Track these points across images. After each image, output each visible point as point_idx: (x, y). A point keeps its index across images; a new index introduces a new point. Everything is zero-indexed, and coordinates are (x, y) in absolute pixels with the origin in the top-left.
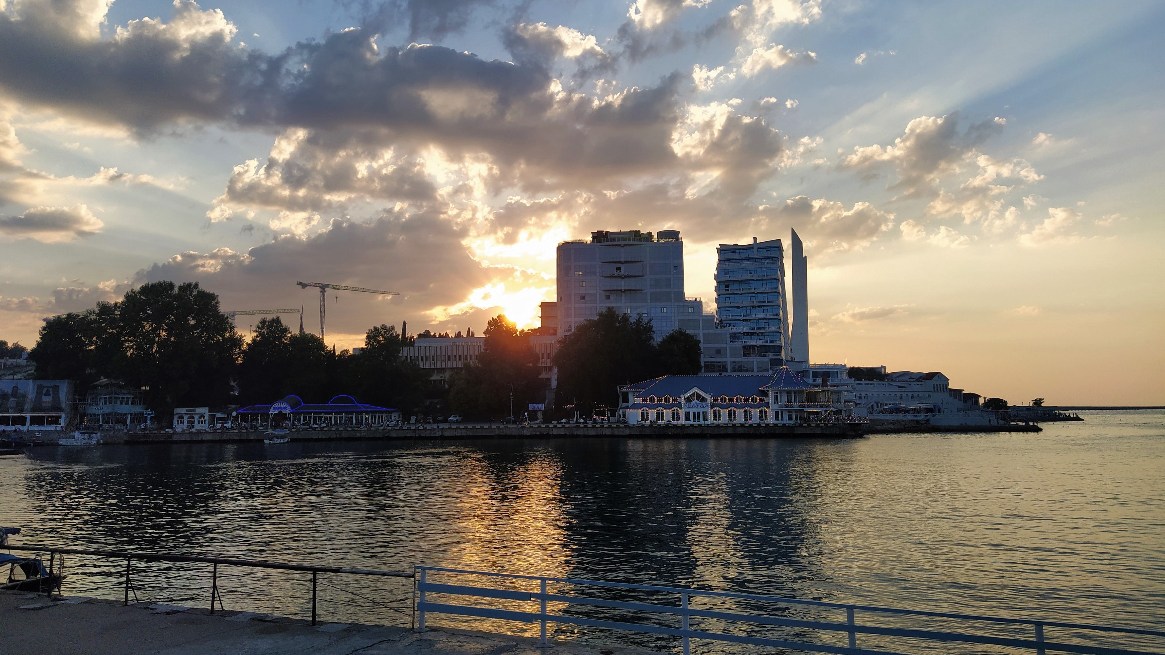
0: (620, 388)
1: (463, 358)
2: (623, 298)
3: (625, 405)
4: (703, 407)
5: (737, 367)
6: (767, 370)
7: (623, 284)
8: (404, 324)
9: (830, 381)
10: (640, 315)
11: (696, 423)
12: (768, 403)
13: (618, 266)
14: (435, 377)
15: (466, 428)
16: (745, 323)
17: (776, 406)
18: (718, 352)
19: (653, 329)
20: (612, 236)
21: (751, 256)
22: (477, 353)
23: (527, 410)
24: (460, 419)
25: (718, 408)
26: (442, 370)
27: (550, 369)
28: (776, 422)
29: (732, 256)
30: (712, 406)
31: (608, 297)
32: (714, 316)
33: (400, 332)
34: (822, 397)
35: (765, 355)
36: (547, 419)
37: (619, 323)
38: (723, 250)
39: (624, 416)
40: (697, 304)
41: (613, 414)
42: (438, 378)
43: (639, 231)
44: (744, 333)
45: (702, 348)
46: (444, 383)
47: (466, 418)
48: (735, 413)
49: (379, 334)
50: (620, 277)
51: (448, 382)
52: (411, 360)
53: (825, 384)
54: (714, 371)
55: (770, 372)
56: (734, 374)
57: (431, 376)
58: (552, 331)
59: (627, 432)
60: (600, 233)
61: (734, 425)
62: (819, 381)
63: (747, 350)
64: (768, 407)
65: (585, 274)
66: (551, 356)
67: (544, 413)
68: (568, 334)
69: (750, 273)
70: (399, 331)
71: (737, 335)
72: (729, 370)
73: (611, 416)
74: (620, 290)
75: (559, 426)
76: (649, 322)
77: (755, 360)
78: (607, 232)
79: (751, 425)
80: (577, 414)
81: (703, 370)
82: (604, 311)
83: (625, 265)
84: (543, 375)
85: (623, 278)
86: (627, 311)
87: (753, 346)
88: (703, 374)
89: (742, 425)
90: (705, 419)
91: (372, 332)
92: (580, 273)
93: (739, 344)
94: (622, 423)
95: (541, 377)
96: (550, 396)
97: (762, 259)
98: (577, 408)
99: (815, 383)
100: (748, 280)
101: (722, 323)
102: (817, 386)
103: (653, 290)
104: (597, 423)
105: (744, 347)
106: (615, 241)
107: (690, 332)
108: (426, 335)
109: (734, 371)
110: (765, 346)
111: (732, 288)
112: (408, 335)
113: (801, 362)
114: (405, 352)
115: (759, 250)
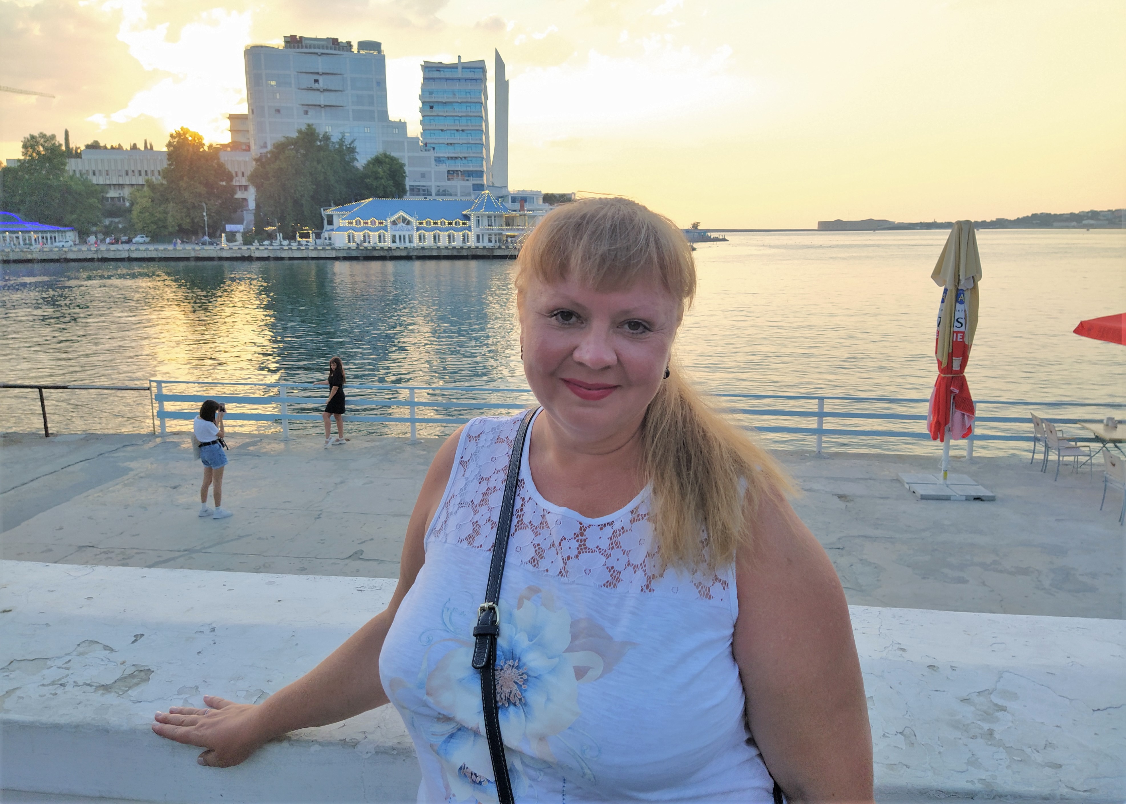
0: (324, 210)
1: (143, 173)
2: (323, 114)
3: (330, 227)
4: (409, 230)
5: (441, 191)
6: (469, 194)
7: (322, 99)
8: (67, 133)
9: (527, 206)
10: (343, 133)
11: (402, 246)
12: (470, 227)
13: (316, 77)
14: (112, 194)
15: (156, 250)
16: (450, 147)
17: (478, 229)
18: (423, 176)
19: (357, 150)
20: (307, 42)
21: (455, 76)
22: (159, 169)
23: (224, 231)
24: (148, 240)
25: (423, 231)
26: (121, 186)
27: (246, 188)
28: (477, 245)
29: (436, 74)
30: (418, 229)
31: (306, 113)
32: (418, 139)
33: (63, 142)
34: (518, 221)
35: (468, 180)
36: (247, 241)
37: (320, 142)
38: (428, 68)
39: (330, 239)
40: (402, 126)
41: (318, 236)
42: (116, 195)
43: (337, 39)
44: (448, 158)
45: (407, 171)
46: (124, 201)
47: (155, 238)
48: (439, 236)
49: (37, 143)
50: (318, 90)
51: (128, 200)
52: (81, 174)
53: (522, 208)
54: (418, 195)
55: (473, 197)
56: (439, 199)
57: (107, 193)
58: (244, 147)
59: (333, 254)
60: (293, 37)
61: (438, 248)
62: (517, 206)
63: (452, 174)
64: (470, 230)
65: (278, 84)
66: (246, 174)
67: (244, 234)
68: (264, 151)
69: (455, 94)
70: (60, 139)
71: (441, 159)
72: (433, 194)
73: (316, 238)
74: (320, 106)
75: (261, 248)
76: (352, 142)
77: (459, 184)
78: (301, 37)
79: (454, 248)
80: (280, 236)
81: (408, 193)
82: (304, 128)
83: (325, 76)
84: (239, 195)
85: (321, 92)
86: (329, 129)
87: (457, 171)
88: (408, 197)
89: (446, 248)
90: (410, 241)
91: (28, 141)
92: (273, 83)
93: (444, 168)
94: (328, 245)
95: (236, 196)
96: (249, 217)
97: (466, 79)
98: (280, 229)
99: (514, 208)
100: (451, 103)
101: (426, 146)
102: (515, 211)
103: (356, 108)
104: (302, 245)
105: (448, 171)
106: (310, 47)
107: (394, 154)
108: (94, 146)
109: (438, 194)
110: (468, 171)
111: (438, 110)
112: (72, 145)
113: (501, 187)
114: (72, 165)
115: (464, 70)
